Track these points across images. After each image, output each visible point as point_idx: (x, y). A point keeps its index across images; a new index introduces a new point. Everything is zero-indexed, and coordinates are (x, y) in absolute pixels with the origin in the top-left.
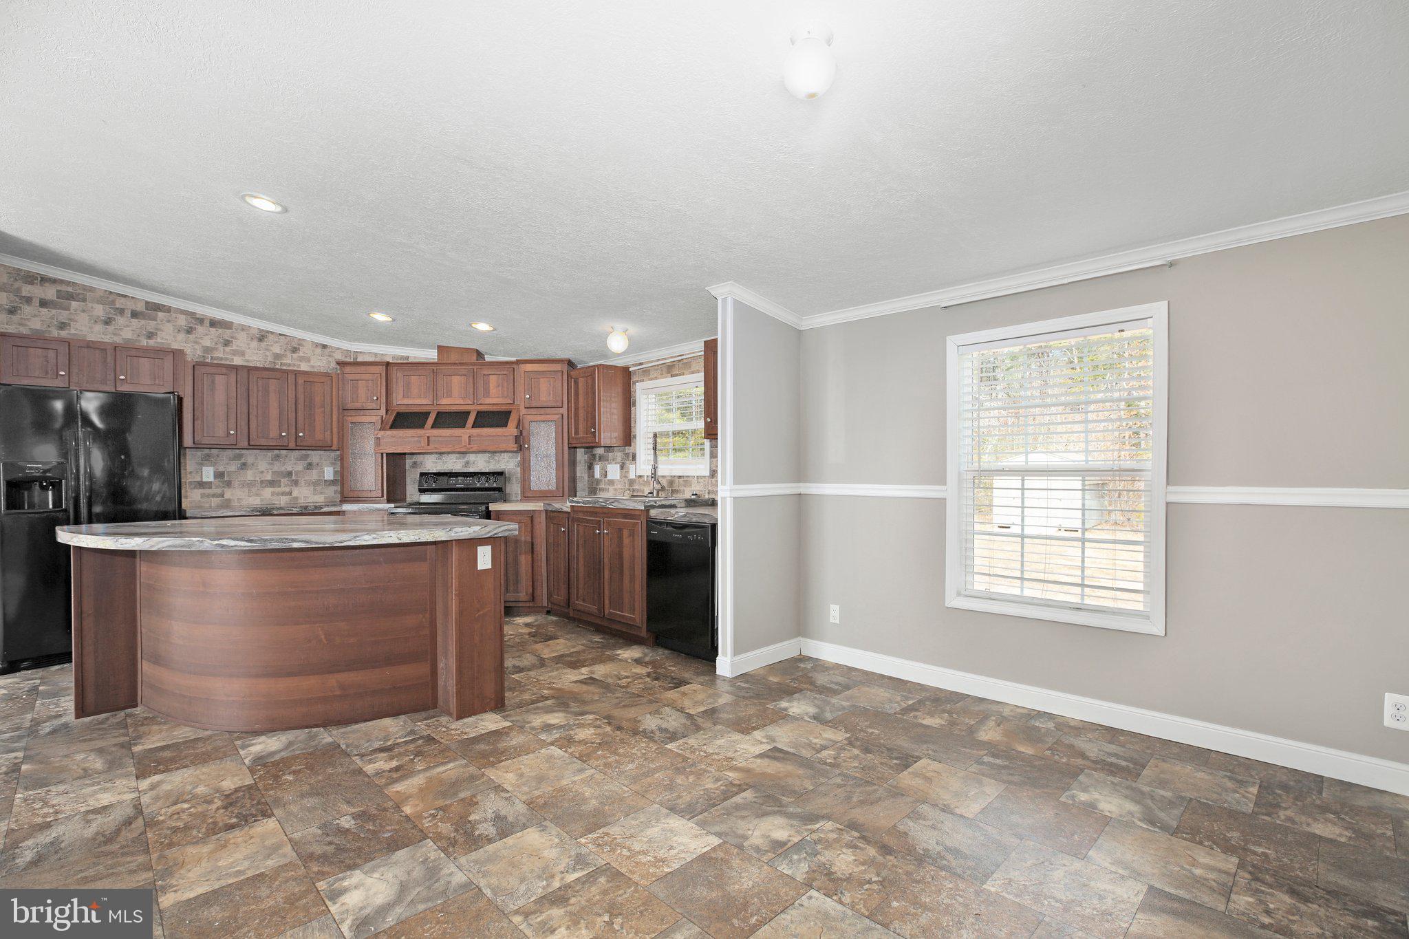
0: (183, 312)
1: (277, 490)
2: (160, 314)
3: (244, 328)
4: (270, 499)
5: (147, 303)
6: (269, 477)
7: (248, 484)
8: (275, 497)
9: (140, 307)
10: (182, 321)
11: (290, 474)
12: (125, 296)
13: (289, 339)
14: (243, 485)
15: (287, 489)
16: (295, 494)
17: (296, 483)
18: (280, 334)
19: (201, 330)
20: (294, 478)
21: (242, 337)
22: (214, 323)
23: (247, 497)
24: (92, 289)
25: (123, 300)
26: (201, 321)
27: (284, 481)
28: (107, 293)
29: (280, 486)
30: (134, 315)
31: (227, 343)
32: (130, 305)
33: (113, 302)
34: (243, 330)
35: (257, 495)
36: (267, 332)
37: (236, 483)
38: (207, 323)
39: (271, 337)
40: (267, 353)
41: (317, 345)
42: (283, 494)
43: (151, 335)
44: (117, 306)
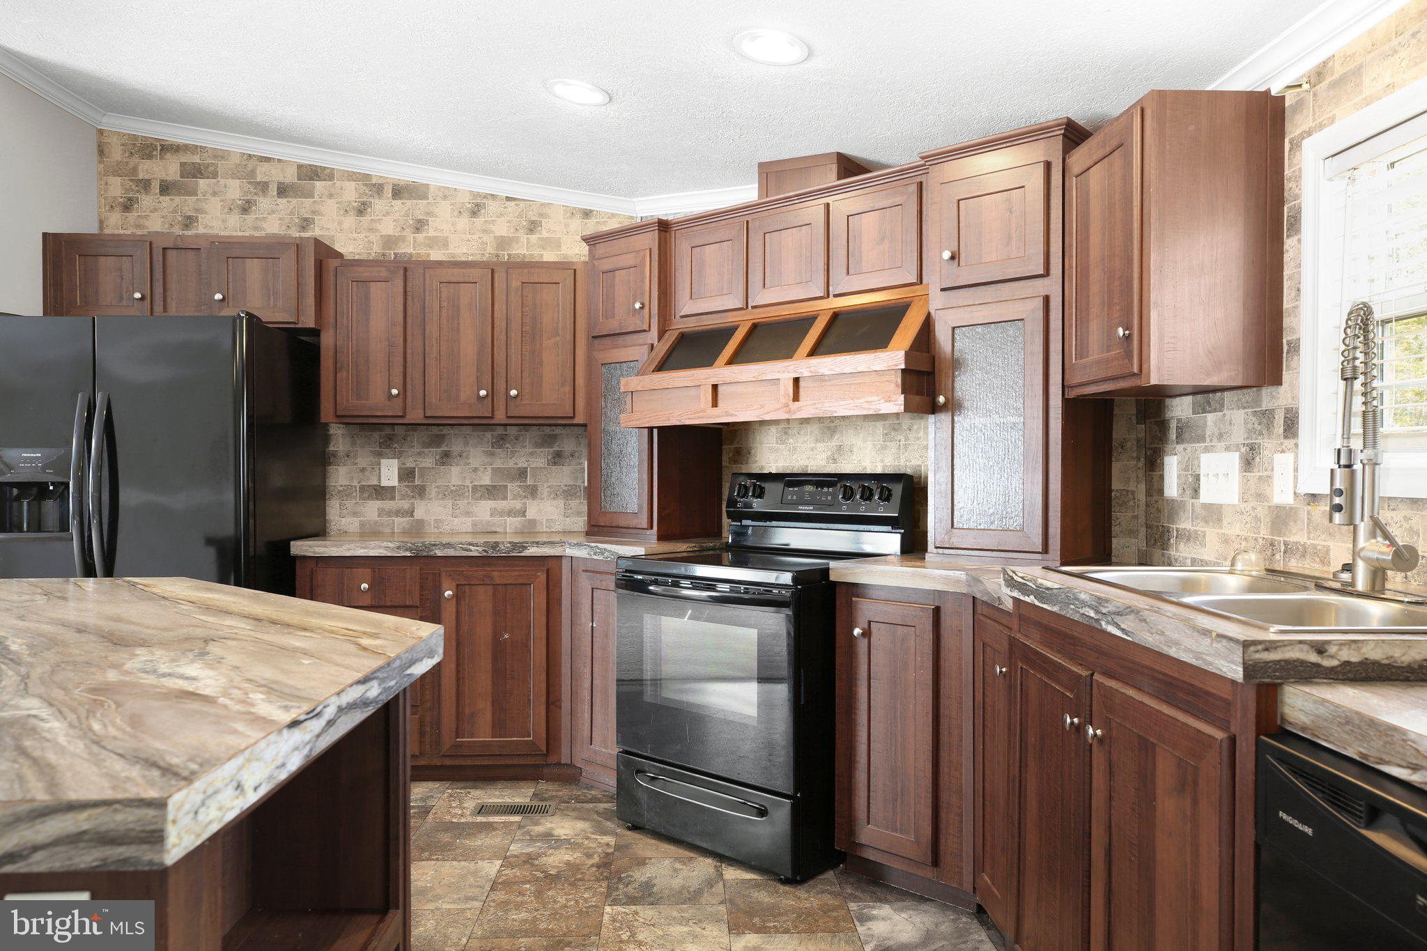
0: (352, 176)
1: (501, 504)
2: (318, 184)
3: (447, 194)
4: (488, 522)
5: (300, 167)
6: (486, 480)
7: (452, 491)
8: (497, 519)
9: (290, 176)
10: (350, 192)
11: (522, 473)
12: (268, 160)
13: (522, 204)
14: (446, 493)
15: (517, 504)
16: (531, 514)
17: (533, 492)
18: (508, 199)
19: (379, 205)
20: (529, 482)
21: (444, 210)
22: (399, 191)
23: (450, 518)
24: (222, 155)
25: (265, 166)
26: (378, 189)
27: (513, 487)
28: (245, 157)
29: (505, 498)
30: (283, 191)
31: (419, 226)
32: (273, 175)
33: (253, 172)
34: (445, 197)
35: (468, 514)
36: (486, 196)
37: (432, 491)
38: (388, 192)
39: (492, 207)
40: (486, 238)
41: (572, 212)
42: (511, 513)
43: (306, 223)
44: (259, 179)
